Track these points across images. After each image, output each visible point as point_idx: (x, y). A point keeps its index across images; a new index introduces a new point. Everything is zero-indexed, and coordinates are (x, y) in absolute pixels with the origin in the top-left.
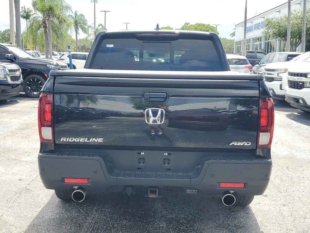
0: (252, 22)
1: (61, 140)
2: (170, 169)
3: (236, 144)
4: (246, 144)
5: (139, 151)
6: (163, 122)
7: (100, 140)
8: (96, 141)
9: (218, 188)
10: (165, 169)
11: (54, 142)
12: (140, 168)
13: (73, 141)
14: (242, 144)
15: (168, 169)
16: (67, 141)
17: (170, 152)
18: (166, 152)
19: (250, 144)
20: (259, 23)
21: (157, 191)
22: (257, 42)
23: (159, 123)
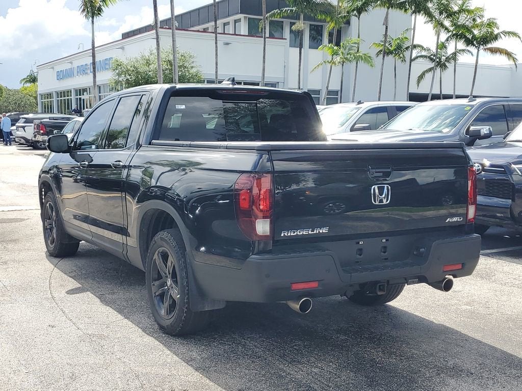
0: (71, 63)
1: (282, 235)
2: (387, 259)
3: (451, 220)
4: (459, 220)
5: (357, 241)
6: (388, 202)
7: (324, 230)
8: (321, 232)
10: (383, 259)
11: (273, 238)
12: (358, 262)
13: (295, 234)
14: (455, 220)
15: (386, 259)
16: (289, 235)
17: (387, 238)
18: (385, 238)
19: (462, 219)
20: (86, 65)
22: (83, 95)
23: (385, 203)
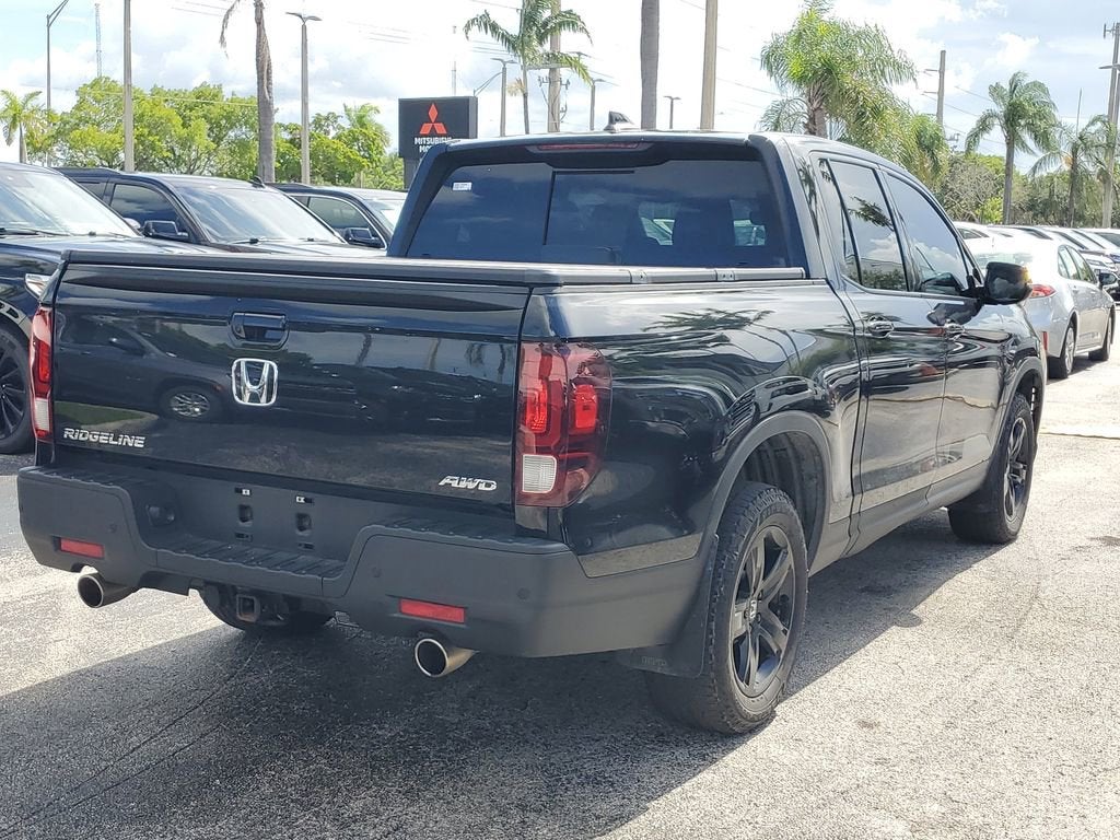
1: (65, 436)
2: (311, 547)
3: (455, 484)
4: (482, 487)
5: (240, 485)
6: (272, 402)
7: (139, 442)
8: (130, 444)
9: (395, 615)
10: (300, 545)
12: (242, 536)
13: (86, 438)
14: (471, 486)
15: (307, 546)
16: (76, 437)
17: (310, 495)
18: (301, 493)
19: (494, 487)
21: (257, 604)
23: (263, 403)
